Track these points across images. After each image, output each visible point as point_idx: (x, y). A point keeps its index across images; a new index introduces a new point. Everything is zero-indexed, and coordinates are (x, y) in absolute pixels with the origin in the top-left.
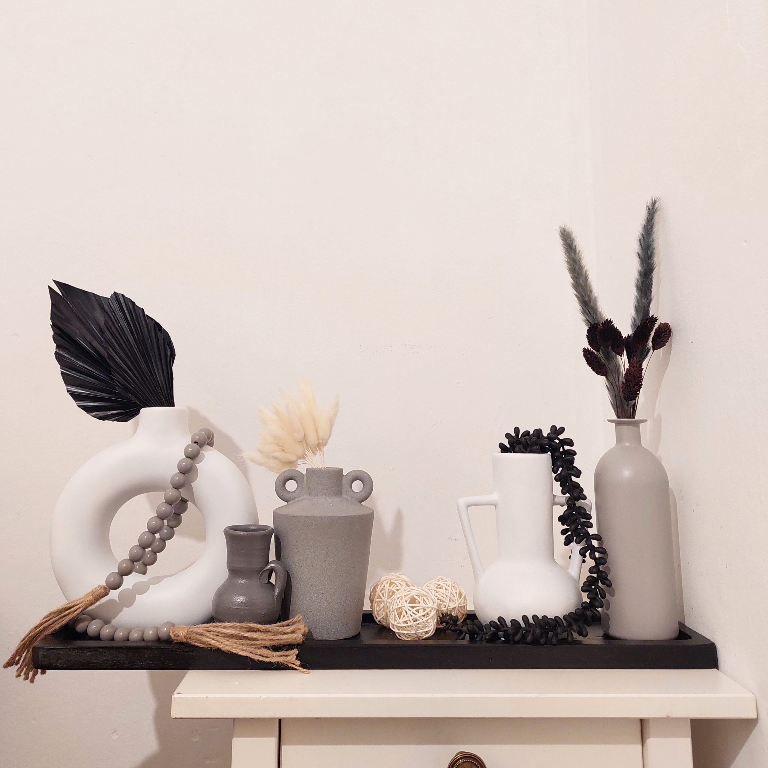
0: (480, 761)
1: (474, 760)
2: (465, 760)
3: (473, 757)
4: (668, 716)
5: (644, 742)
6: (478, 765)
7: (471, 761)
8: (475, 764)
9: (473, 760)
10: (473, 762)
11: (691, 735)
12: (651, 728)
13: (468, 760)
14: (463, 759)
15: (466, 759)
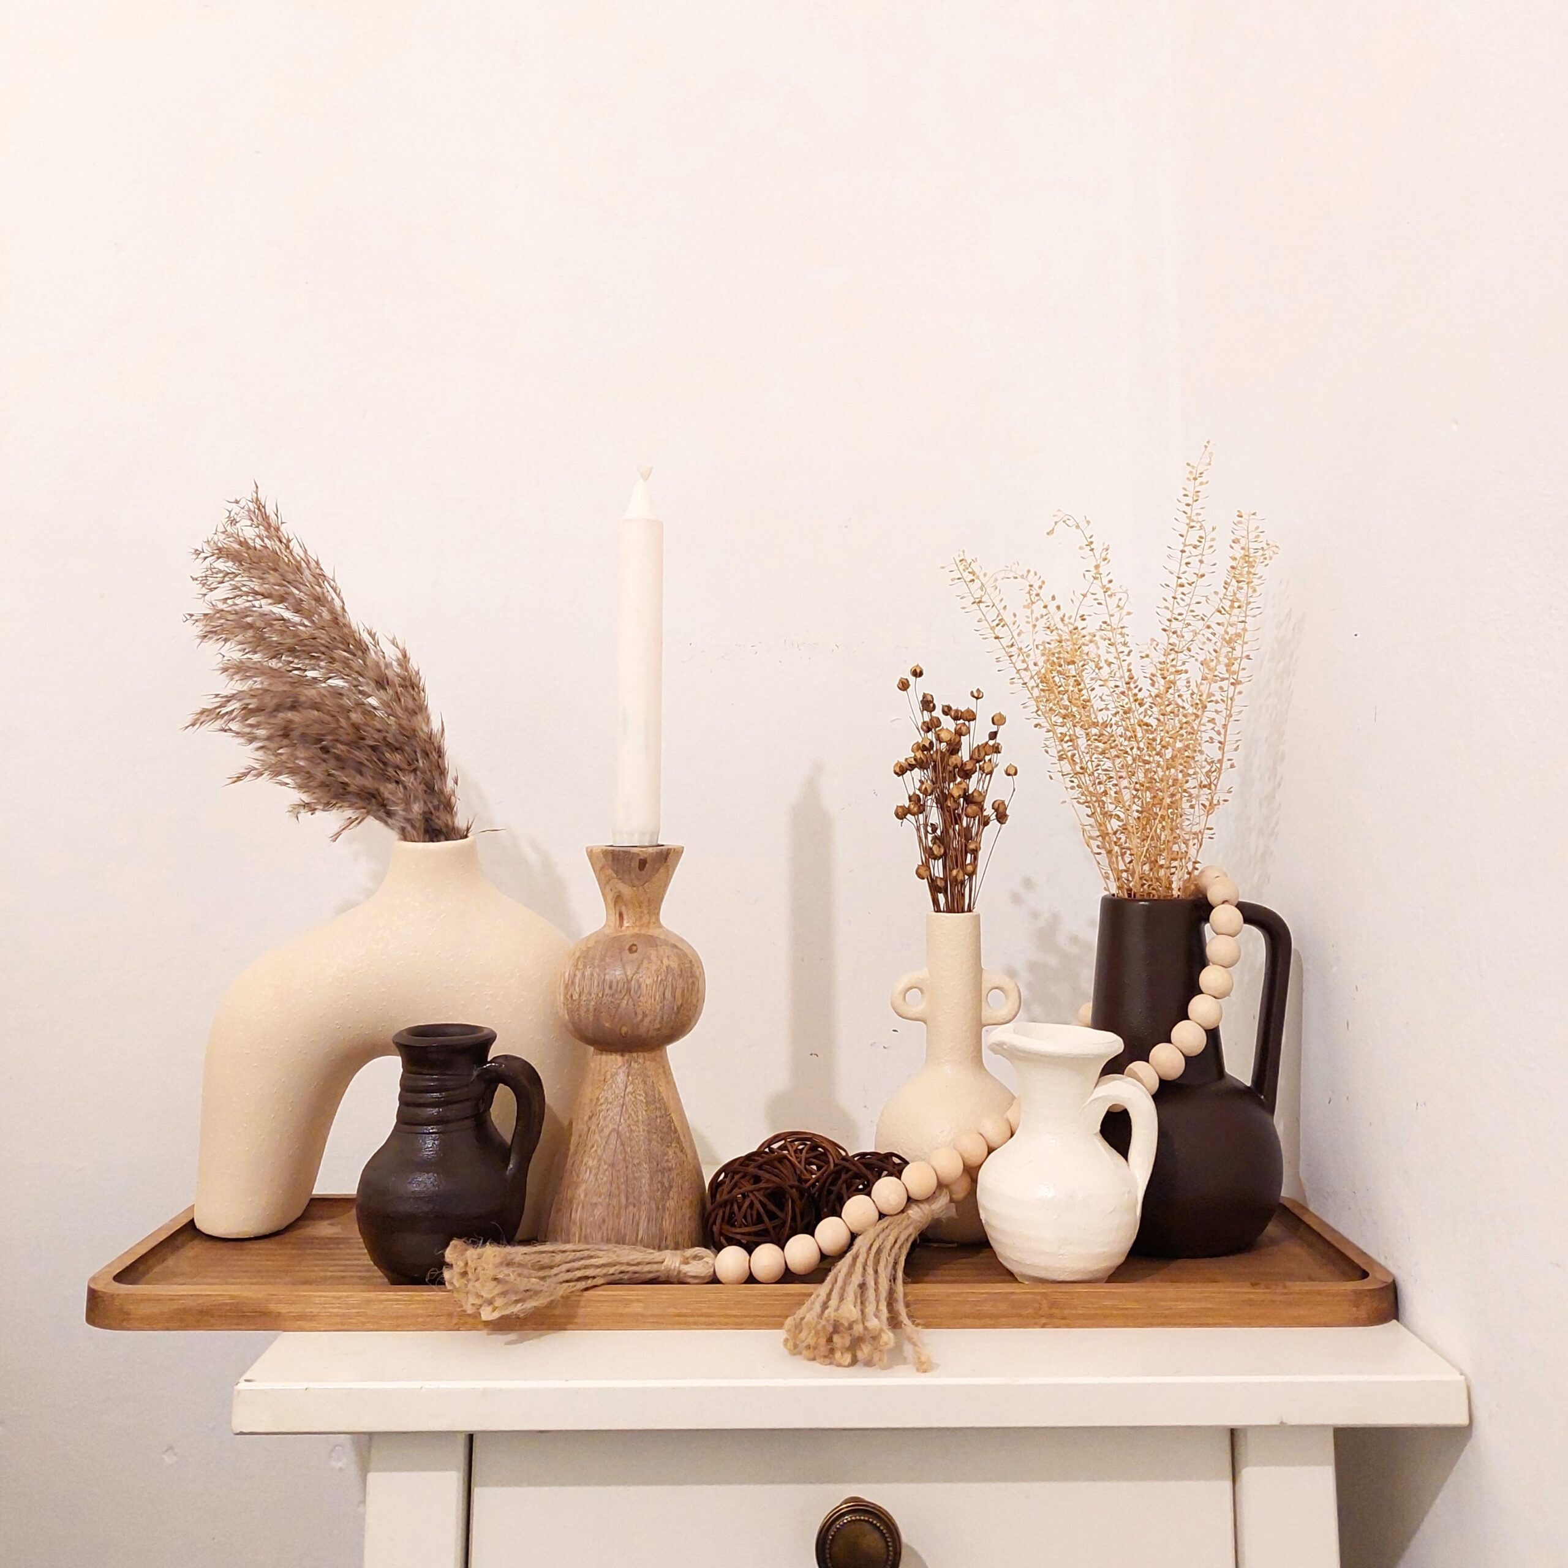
0: (886, 1519)
1: (876, 1517)
2: (857, 1515)
3: (873, 1509)
4: (1282, 1423)
5: (1236, 1476)
6: (882, 1528)
7: (866, 1519)
8: (875, 1525)
9: (871, 1516)
10: (871, 1520)
11: (1332, 1461)
12: (1249, 1448)
14: (853, 1514)
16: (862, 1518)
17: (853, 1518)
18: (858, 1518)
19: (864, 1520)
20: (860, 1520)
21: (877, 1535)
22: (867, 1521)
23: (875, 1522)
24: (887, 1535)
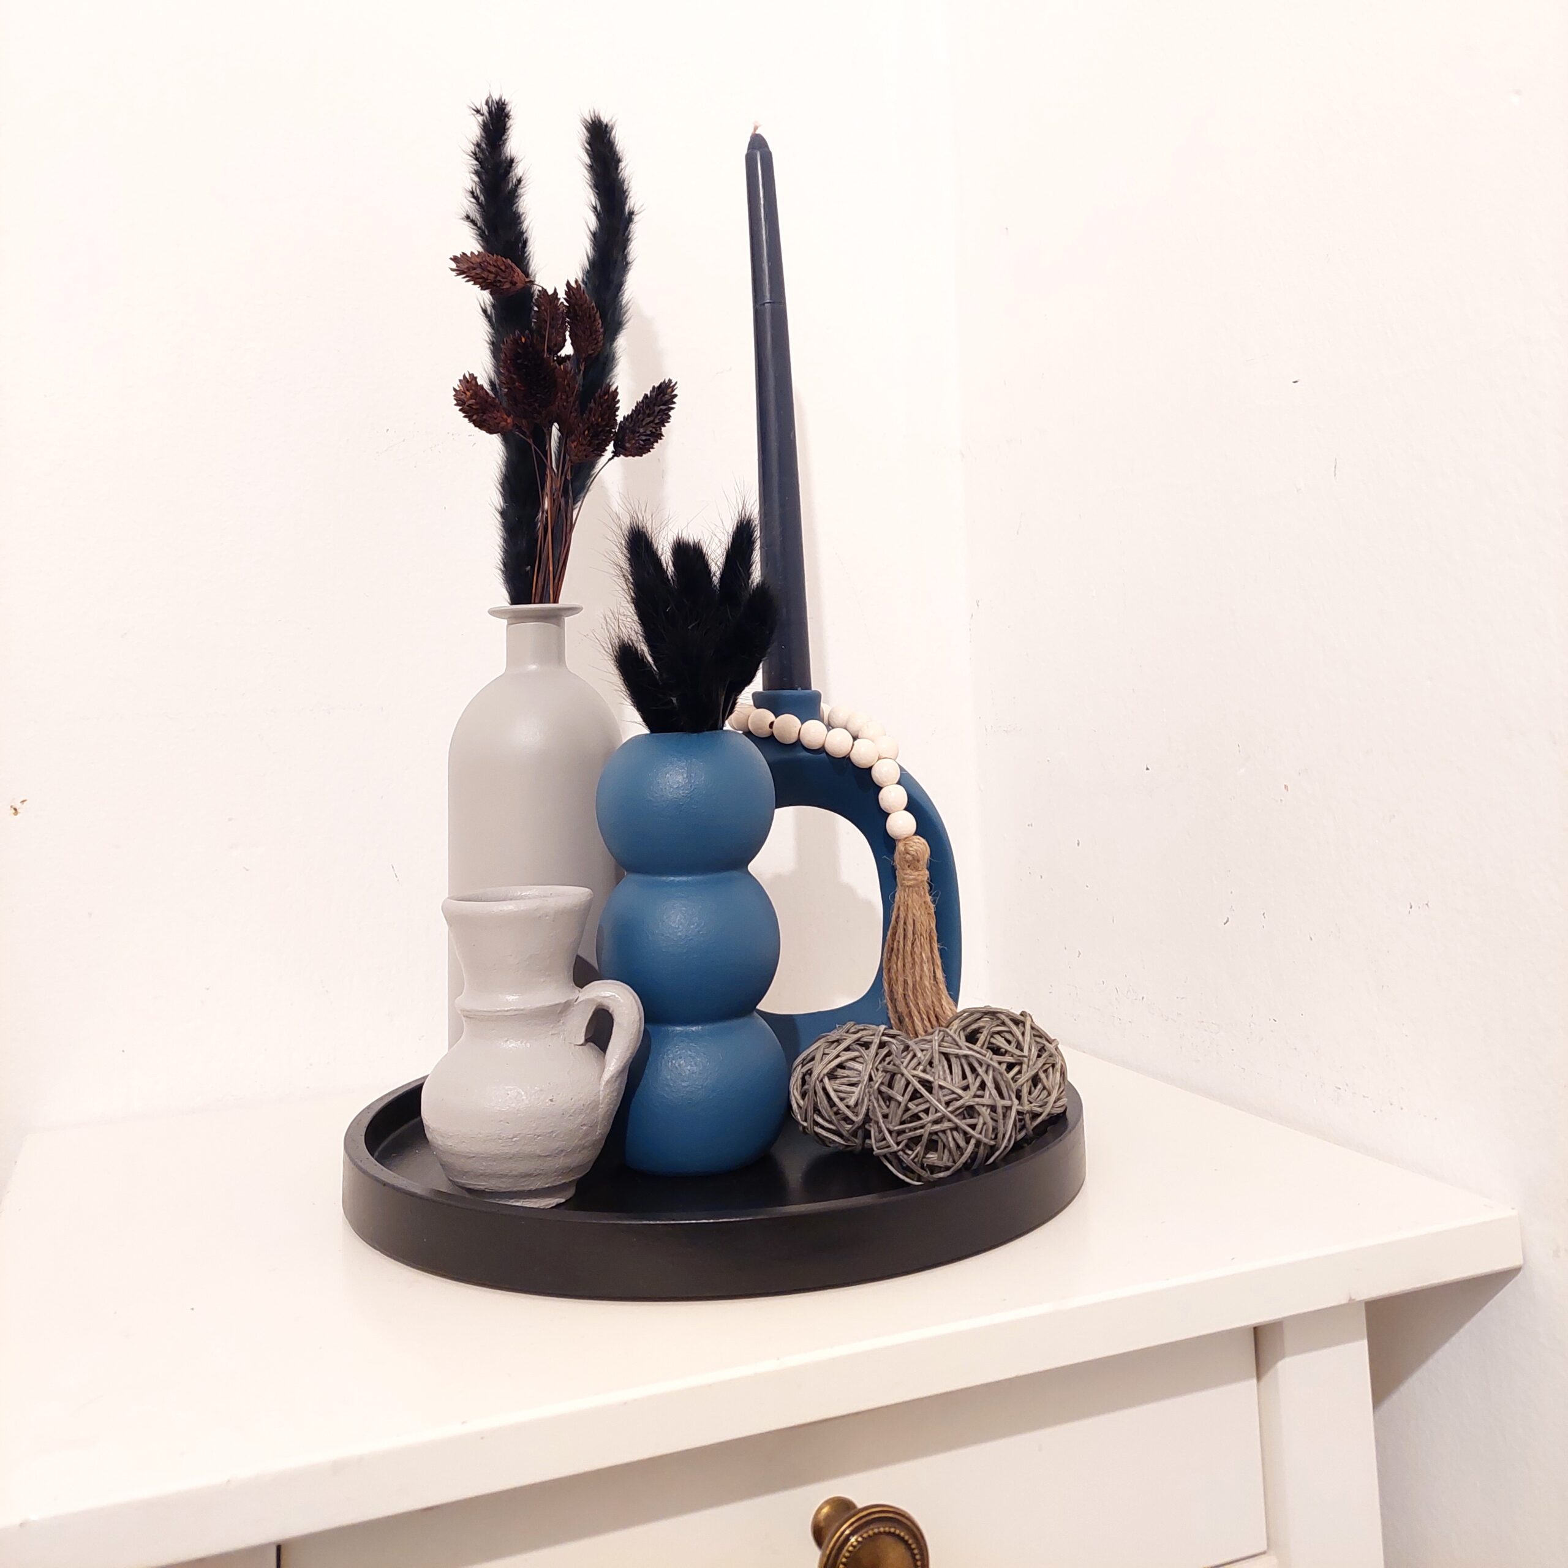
0: (909, 1523)
1: (896, 1525)
2: (872, 1529)
3: (891, 1515)
6: (906, 1538)
7: (887, 1529)
8: (898, 1536)
9: (890, 1524)
10: (892, 1530)
11: (1366, 1333)
13: (879, 1528)
14: (865, 1530)
15: (872, 1527)
16: (882, 1530)
17: (871, 1533)
18: (876, 1531)
19: (885, 1532)
20: (880, 1533)
21: (901, 1549)
22: (889, 1533)
23: (898, 1532)
24: (913, 1546)
